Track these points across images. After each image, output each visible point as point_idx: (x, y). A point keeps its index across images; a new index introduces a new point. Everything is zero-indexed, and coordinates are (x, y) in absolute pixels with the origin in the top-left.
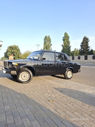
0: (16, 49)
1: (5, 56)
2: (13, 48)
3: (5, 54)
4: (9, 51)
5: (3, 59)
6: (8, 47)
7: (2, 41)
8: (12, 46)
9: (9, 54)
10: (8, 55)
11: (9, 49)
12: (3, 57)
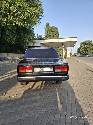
0: (90, 44)
1: (78, 52)
2: (86, 43)
3: (78, 50)
4: (83, 47)
5: (76, 55)
6: (82, 43)
7: (77, 37)
8: (85, 42)
9: (82, 50)
10: (81, 51)
11: (83, 45)
12: (76, 53)
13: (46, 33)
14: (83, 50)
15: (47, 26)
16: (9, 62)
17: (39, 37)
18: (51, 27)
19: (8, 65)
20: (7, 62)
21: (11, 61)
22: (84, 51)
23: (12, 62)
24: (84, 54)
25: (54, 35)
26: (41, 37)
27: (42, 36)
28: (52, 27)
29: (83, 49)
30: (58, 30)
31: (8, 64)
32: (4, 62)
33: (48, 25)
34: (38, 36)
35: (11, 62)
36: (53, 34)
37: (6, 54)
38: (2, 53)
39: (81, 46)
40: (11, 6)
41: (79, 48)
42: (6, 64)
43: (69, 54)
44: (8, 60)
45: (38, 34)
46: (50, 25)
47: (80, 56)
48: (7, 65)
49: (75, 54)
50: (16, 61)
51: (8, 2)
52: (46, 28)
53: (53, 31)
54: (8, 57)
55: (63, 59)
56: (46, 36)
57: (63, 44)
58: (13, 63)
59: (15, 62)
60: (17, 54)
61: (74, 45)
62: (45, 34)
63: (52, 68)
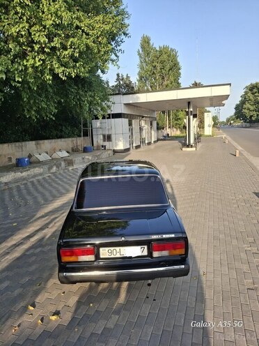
1: (235, 114)
3: (237, 108)
4: (250, 100)
5: (232, 122)
6: (247, 87)
7: (230, 84)
9: (248, 109)
10: (246, 111)
11: (250, 94)
12: (231, 117)
13: (142, 68)
14: (252, 108)
15: (143, 47)
16: (42, 170)
17: (121, 82)
18: (157, 51)
19: (40, 178)
20: (37, 170)
21: (46, 167)
22: (255, 113)
23: (50, 168)
24: (253, 119)
25: (163, 71)
26: (127, 82)
27: (131, 80)
28: (158, 49)
29: (250, 106)
30: (175, 56)
31: (41, 174)
32: (29, 173)
33: (146, 42)
34: (118, 79)
35: (47, 169)
36: (161, 69)
37: (34, 142)
38: (23, 143)
39: (245, 98)
40: (33, 26)
41: (238, 103)
42: (35, 176)
43: (209, 126)
44: (39, 163)
45: (118, 75)
46: (151, 42)
47: (242, 127)
48: (37, 178)
49: (228, 120)
50: (60, 164)
51: (25, 18)
52: (141, 52)
53: (162, 62)
54: (38, 156)
55: (192, 146)
56: (141, 78)
57: (189, 103)
58: (52, 171)
59: (58, 167)
60: (63, 140)
61: (223, 102)
62: (138, 70)
63: (146, 247)
